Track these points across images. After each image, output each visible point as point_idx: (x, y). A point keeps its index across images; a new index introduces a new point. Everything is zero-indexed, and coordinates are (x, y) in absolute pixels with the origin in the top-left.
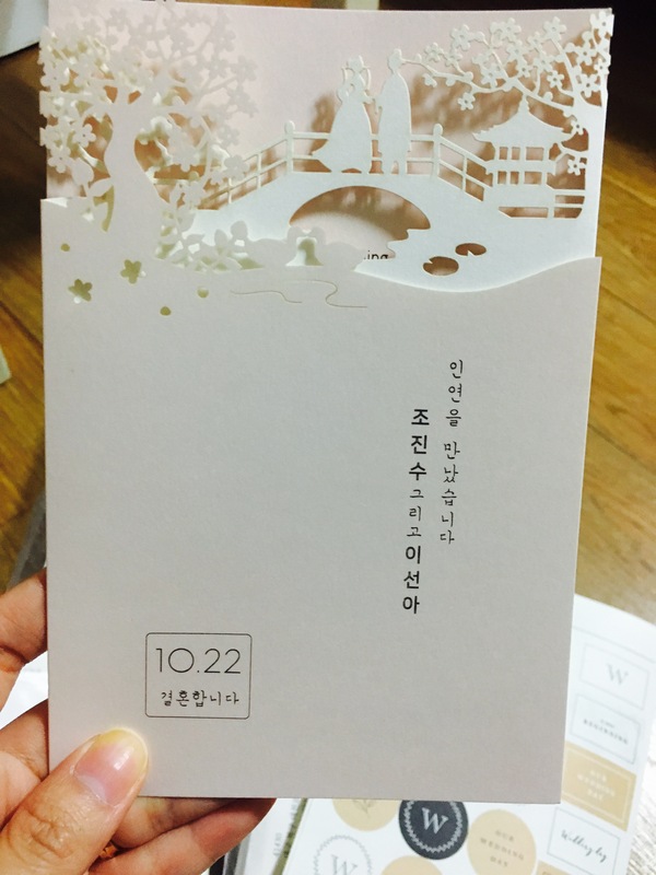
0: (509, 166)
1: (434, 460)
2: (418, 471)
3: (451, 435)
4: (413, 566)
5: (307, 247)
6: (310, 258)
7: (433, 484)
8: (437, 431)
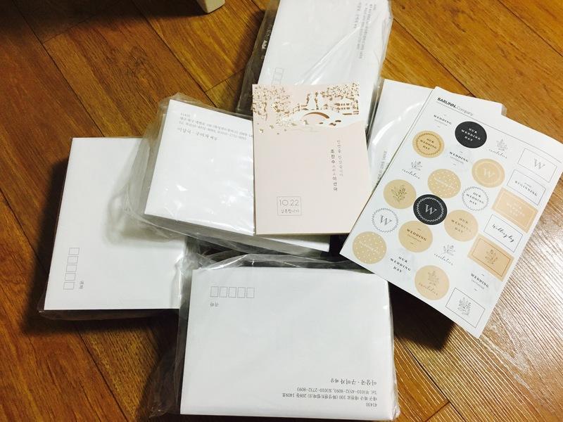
0: (343, 107)
1: (336, 159)
2: (333, 162)
3: (339, 154)
4: (335, 181)
5: (306, 121)
6: (307, 123)
7: (337, 164)
8: (336, 154)
